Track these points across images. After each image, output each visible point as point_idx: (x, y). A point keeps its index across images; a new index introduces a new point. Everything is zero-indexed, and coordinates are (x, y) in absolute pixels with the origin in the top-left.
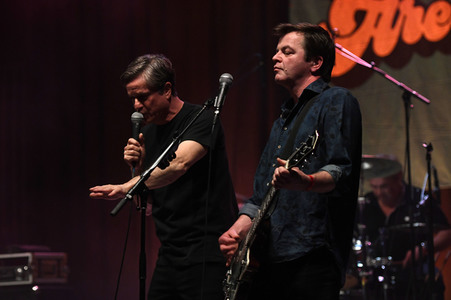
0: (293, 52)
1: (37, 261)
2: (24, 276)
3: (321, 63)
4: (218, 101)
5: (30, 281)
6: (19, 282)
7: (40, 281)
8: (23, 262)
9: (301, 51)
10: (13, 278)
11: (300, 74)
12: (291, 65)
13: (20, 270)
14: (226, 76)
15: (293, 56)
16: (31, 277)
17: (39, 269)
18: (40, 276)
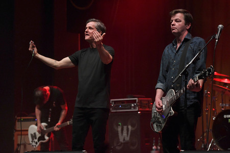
0: (180, 21)
1: (140, 102)
2: (134, 107)
3: (190, 25)
4: (217, 36)
5: (137, 110)
6: (132, 110)
7: (141, 109)
8: (134, 102)
9: (183, 21)
10: (130, 108)
11: (183, 30)
12: (180, 27)
13: (133, 105)
14: (220, 26)
15: (180, 23)
16: (137, 108)
17: (141, 105)
18: (141, 108)
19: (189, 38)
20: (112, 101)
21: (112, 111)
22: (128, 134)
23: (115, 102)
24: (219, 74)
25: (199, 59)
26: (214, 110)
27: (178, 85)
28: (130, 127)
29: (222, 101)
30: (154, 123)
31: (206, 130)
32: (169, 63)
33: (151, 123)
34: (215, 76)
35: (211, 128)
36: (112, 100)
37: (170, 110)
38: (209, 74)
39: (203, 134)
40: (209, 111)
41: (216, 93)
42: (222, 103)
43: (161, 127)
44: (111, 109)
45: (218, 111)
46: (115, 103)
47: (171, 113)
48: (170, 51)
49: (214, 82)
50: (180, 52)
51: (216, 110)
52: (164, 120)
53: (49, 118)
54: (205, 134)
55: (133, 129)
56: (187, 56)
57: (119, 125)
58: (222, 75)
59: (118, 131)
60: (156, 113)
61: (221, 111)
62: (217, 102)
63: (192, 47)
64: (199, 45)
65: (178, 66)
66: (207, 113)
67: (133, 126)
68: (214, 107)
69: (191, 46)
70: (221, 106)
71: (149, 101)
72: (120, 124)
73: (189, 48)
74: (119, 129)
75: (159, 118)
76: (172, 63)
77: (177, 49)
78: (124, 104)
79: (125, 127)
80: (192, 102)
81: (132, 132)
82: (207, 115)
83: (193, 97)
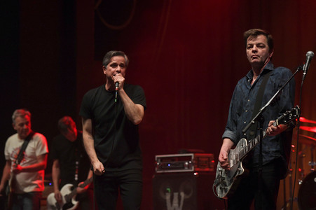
1: (197, 159)
2: (189, 167)
4: (305, 67)
5: (193, 170)
6: (186, 170)
7: (198, 169)
10: (183, 168)
13: (187, 163)
14: (310, 53)
16: (193, 168)
17: (198, 163)
18: (198, 167)
19: (269, 68)
20: (158, 158)
21: (158, 172)
22: (179, 204)
23: (162, 159)
24: (308, 121)
25: (279, 99)
26: (300, 170)
27: (252, 133)
28: (182, 194)
29: (312, 157)
30: (217, 185)
31: (288, 198)
32: (242, 103)
33: (214, 185)
34: (302, 124)
35: (296, 196)
36: (157, 156)
37: (239, 167)
38: (293, 117)
39: (285, 205)
40: (294, 173)
41: (304, 146)
42: (312, 161)
43: (226, 190)
44: (156, 169)
45: (307, 172)
46: (161, 161)
47: (240, 171)
48: (244, 87)
49: (301, 132)
50: (256, 88)
51: (303, 171)
52: (231, 181)
53: (76, 176)
54: (288, 205)
55: (188, 197)
56: (265, 93)
57: (168, 191)
58: (311, 122)
59: (165, 200)
60: (221, 171)
61: (310, 172)
62: (304, 159)
63: (274, 80)
64: (283, 78)
65: (253, 106)
66: (290, 175)
67: (186, 193)
68: (301, 166)
69: (271, 79)
70: (309, 165)
71: (209, 158)
72: (169, 189)
73: (269, 82)
74: (168, 197)
75: (224, 179)
76: (246, 103)
77: (252, 84)
78: (174, 163)
79: (176, 194)
80: (272, 156)
81: (185, 201)
82: (291, 178)
83: (274, 150)
